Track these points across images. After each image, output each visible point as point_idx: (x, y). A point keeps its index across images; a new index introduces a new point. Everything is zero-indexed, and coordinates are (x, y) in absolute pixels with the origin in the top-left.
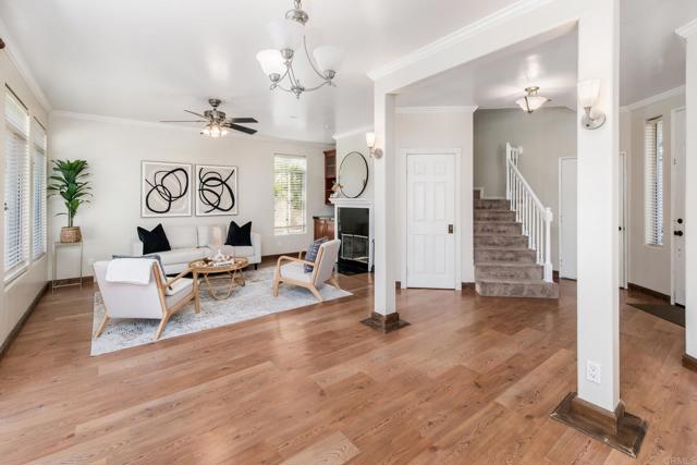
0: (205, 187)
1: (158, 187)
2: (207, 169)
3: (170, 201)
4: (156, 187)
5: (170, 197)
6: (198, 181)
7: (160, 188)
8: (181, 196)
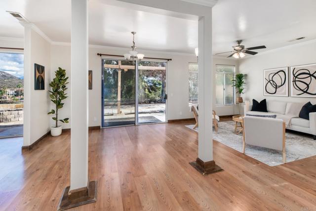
0: (297, 79)
1: (271, 81)
2: (297, 68)
3: (276, 88)
4: (269, 82)
5: (276, 86)
6: (292, 76)
7: (271, 82)
8: (282, 85)
